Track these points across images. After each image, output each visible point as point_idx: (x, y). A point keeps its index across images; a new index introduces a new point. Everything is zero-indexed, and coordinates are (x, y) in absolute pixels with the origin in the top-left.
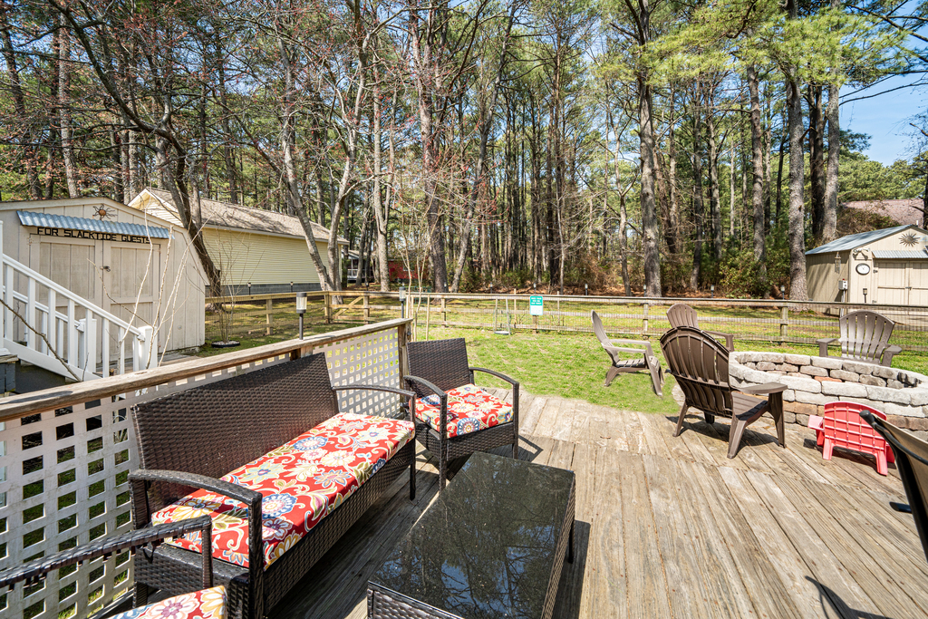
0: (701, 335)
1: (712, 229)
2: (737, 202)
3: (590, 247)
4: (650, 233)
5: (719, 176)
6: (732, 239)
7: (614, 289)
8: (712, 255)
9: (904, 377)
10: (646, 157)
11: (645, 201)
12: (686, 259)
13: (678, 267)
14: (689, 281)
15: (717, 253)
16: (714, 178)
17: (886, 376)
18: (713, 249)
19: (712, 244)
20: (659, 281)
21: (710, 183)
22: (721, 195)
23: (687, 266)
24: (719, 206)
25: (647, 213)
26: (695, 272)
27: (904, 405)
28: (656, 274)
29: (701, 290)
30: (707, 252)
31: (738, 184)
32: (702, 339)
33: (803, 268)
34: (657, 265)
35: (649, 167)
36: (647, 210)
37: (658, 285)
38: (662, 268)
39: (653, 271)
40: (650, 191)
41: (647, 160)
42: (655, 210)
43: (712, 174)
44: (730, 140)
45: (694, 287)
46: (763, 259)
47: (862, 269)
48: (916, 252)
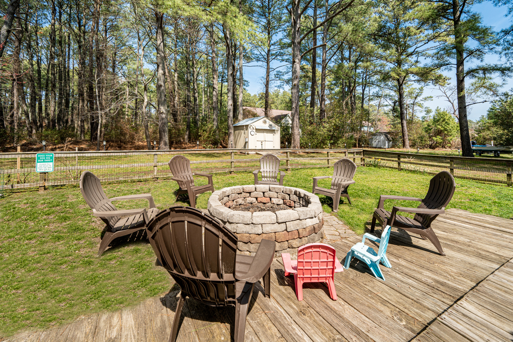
0: (203, 218)
1: (195, 113)
2: (205, 101)
3: (126, 117)
4: (163, 109)
5: (198, 87)
6: (203, 118)
7: (141, 143)
8: (195, 125)
9: (298, 193)
10: (160, 63)
11: (160, 90)
12: (182, 126)
13: (179, 130)
14: (184, 138)
15: (197, 124)
16: (196, 87)
17: (289, 193)
18: (195, 122)
19: (195, 120)
20: (167, 138)
21: (194, 89)
22: (198, 97)
23: (183, 130)
24: (198, 101)
25: (161, 97)
26: (187, 133)
27: (312, 218)
28: (166, 134)
29: (190, 143)
30: (193, 123)
31: (206, 93)
32: (203, 223)
33: (233, 132)
34: (167, 129)
35: (162, 70)
36: (161, 95)
37: (167, 141)
38: (170, 131)
39: (164, 132)
40: (162, 84)
41: (161, 65)
42: (165, 96)
43: (195, 85)
44: (202, 71)
45: (187, 141)
46: (217, 127)
47: (252, 133)
48: (266, 127)
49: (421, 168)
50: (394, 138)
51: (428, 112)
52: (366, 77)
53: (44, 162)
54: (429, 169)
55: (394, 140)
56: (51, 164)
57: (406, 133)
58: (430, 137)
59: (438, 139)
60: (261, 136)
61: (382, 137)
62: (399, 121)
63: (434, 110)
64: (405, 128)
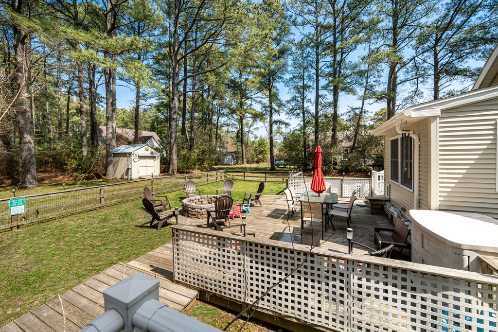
4: (29, 138)
47: (135, 160)
48: (148, 154)
49: (254, 179)
50: (237, 156)
51: (256, 138)
52: (219, 109)
53: (17, 206)
54: (257, 179)
55: (237, 158)
56: (23, 206)
57: (244, 154)
58: (257, 155)
59: (260, 156)
60: (143, 162)
61: (230, 157)
62: (240, 144)
63: (259, 137)
64: (244, 150)
